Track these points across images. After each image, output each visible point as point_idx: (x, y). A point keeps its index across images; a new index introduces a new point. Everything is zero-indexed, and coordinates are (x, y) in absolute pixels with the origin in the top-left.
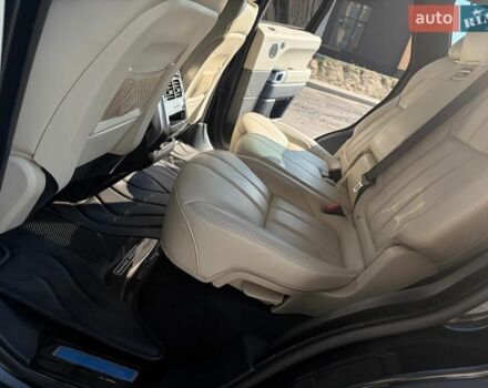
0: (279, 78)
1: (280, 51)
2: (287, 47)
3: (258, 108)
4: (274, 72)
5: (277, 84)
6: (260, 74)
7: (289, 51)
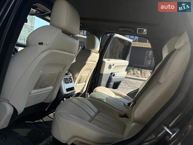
0: (114, 75)
1: (113, 67)
2: (115, 65)
3: (107, 86)
5: (113, 78)
7: (116, 67)
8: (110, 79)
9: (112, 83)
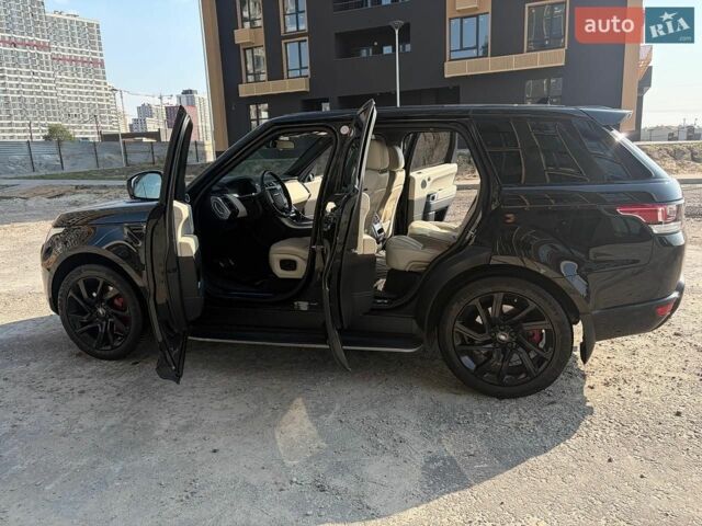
0: (433, 198)
1: (428, 183)
2: (432, 179)
3: (425, 218)
4: (428, 196)
5: (432, 202)
6: (420, 200)
7: (435, 181)
8: (427, 207)
9: (432, 213)
